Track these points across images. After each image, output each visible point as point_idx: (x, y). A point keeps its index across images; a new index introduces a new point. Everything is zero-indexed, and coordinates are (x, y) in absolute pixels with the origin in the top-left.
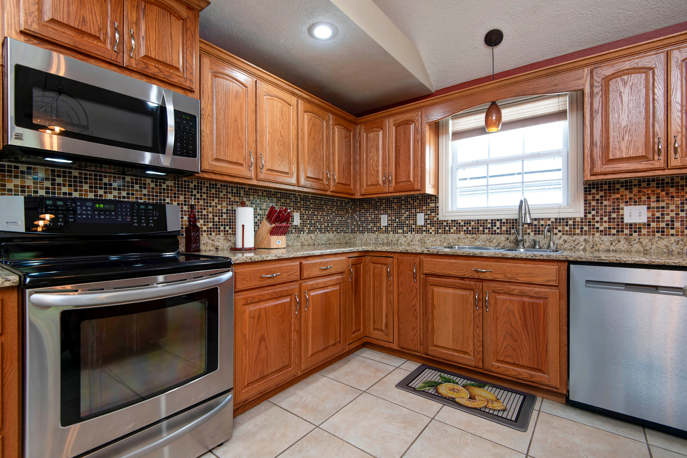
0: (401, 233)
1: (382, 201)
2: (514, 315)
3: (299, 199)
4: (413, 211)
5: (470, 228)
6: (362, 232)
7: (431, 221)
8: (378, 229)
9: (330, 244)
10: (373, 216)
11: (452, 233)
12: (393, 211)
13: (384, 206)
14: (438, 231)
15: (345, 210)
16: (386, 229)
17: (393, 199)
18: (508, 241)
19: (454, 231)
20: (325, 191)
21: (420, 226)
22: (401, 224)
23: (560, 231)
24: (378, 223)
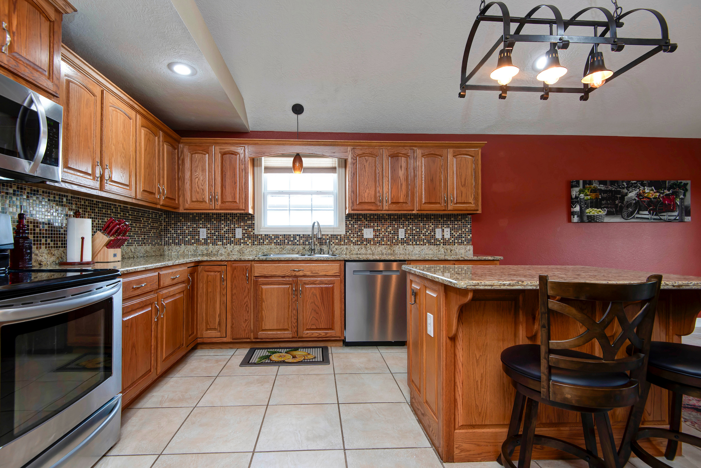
0: (221, 245)
1: (201, 216)
2: (317, 297)
3: (119, 209)
4: (232, 226)
5: (279, 241)
6: (179, 244)
7: (248, 235)
8: (197, 241)
9: (147, 256)
10: (191, 229)
11: (265, 245)
12: (213, 226)
13: (203, 220)
14: (254, 243)
15: (159, 222)
16: (205, 241)
17: (213, 214)
18: (304, 250)
19: (267, 243)
20: (156, 204)
21: (238, 239)
22: (221, 237)
23: (333, 243)
24: (197, 235)
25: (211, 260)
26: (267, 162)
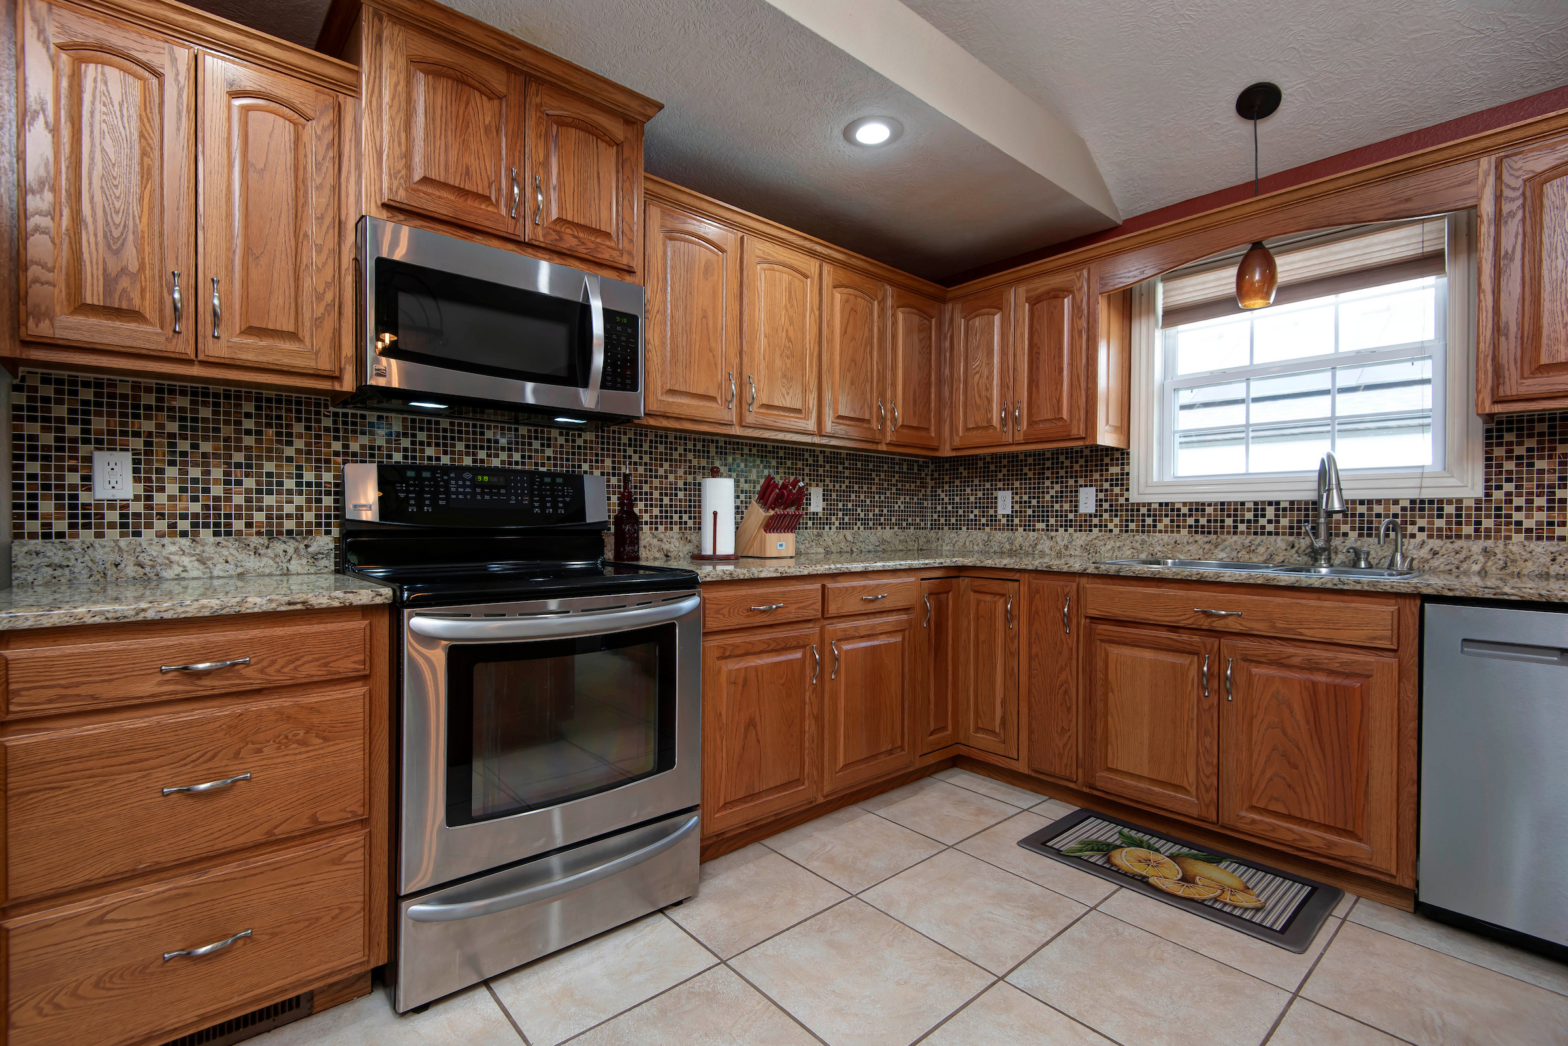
0: (1043, 530)
1: (1000, 462)
2: (1291, 712)
3: (821, 459)
4: (1071, 482)
5: (1203, 521)
6: (956, 527)
7: (1111, 506)
8: (991, 521)
9: (884, 551)
10: (980, 494)
11: (1160, 531)
12: (1025, 484)
13: (1005, 471)
14: (1127, 526)
15: (918, 481)
16: (1008, 521)
17: (1026, 456)
18: (1294, 551)
19: (1166, 526)
20: (874, 442)
21: (1085, 515)
22: (1043, 511)
23: (1421, 529)
24: (992, 508)
25: (982, 565)
26: (1173, 293)
